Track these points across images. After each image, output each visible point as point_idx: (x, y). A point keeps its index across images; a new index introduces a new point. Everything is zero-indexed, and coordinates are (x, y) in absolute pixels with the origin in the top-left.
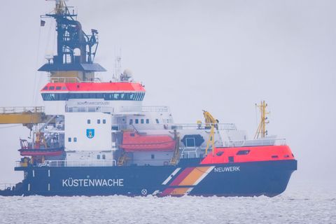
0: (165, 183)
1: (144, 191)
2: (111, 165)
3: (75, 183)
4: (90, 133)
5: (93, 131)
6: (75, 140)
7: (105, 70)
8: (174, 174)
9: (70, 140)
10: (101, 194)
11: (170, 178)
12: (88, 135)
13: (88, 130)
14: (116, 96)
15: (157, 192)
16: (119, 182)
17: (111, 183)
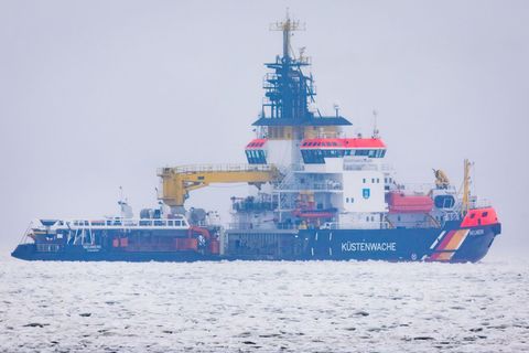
0: (432, 247)
1: (414, 256)
2: (378, 228)
3: (353, 247)
4: (366, 193)
5: (368, 190)
6: (353, 200)
7: (350, 124)
8: (440, 237)
9: (347, 200)
10: (376, 259)
11: (436, 242)
12: (364, 195)
13: (364, 190)
14: (371, 153)
15: (425, 257)
16: (392, 247)
17: (385, 247)
